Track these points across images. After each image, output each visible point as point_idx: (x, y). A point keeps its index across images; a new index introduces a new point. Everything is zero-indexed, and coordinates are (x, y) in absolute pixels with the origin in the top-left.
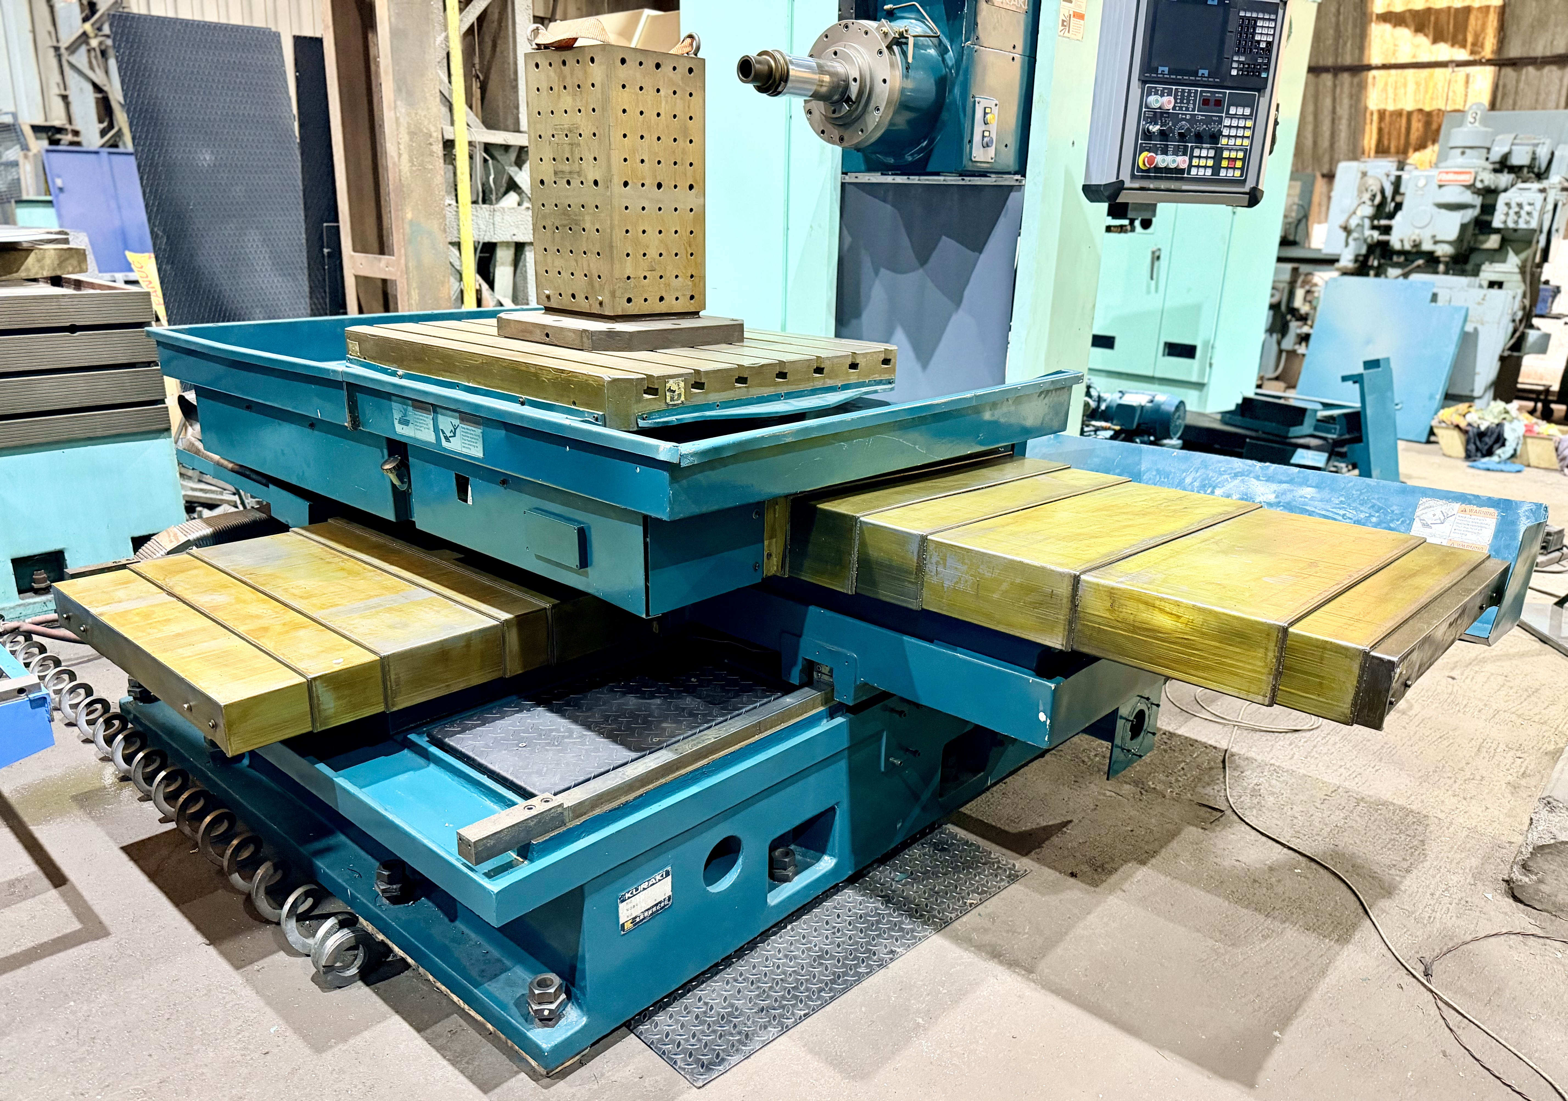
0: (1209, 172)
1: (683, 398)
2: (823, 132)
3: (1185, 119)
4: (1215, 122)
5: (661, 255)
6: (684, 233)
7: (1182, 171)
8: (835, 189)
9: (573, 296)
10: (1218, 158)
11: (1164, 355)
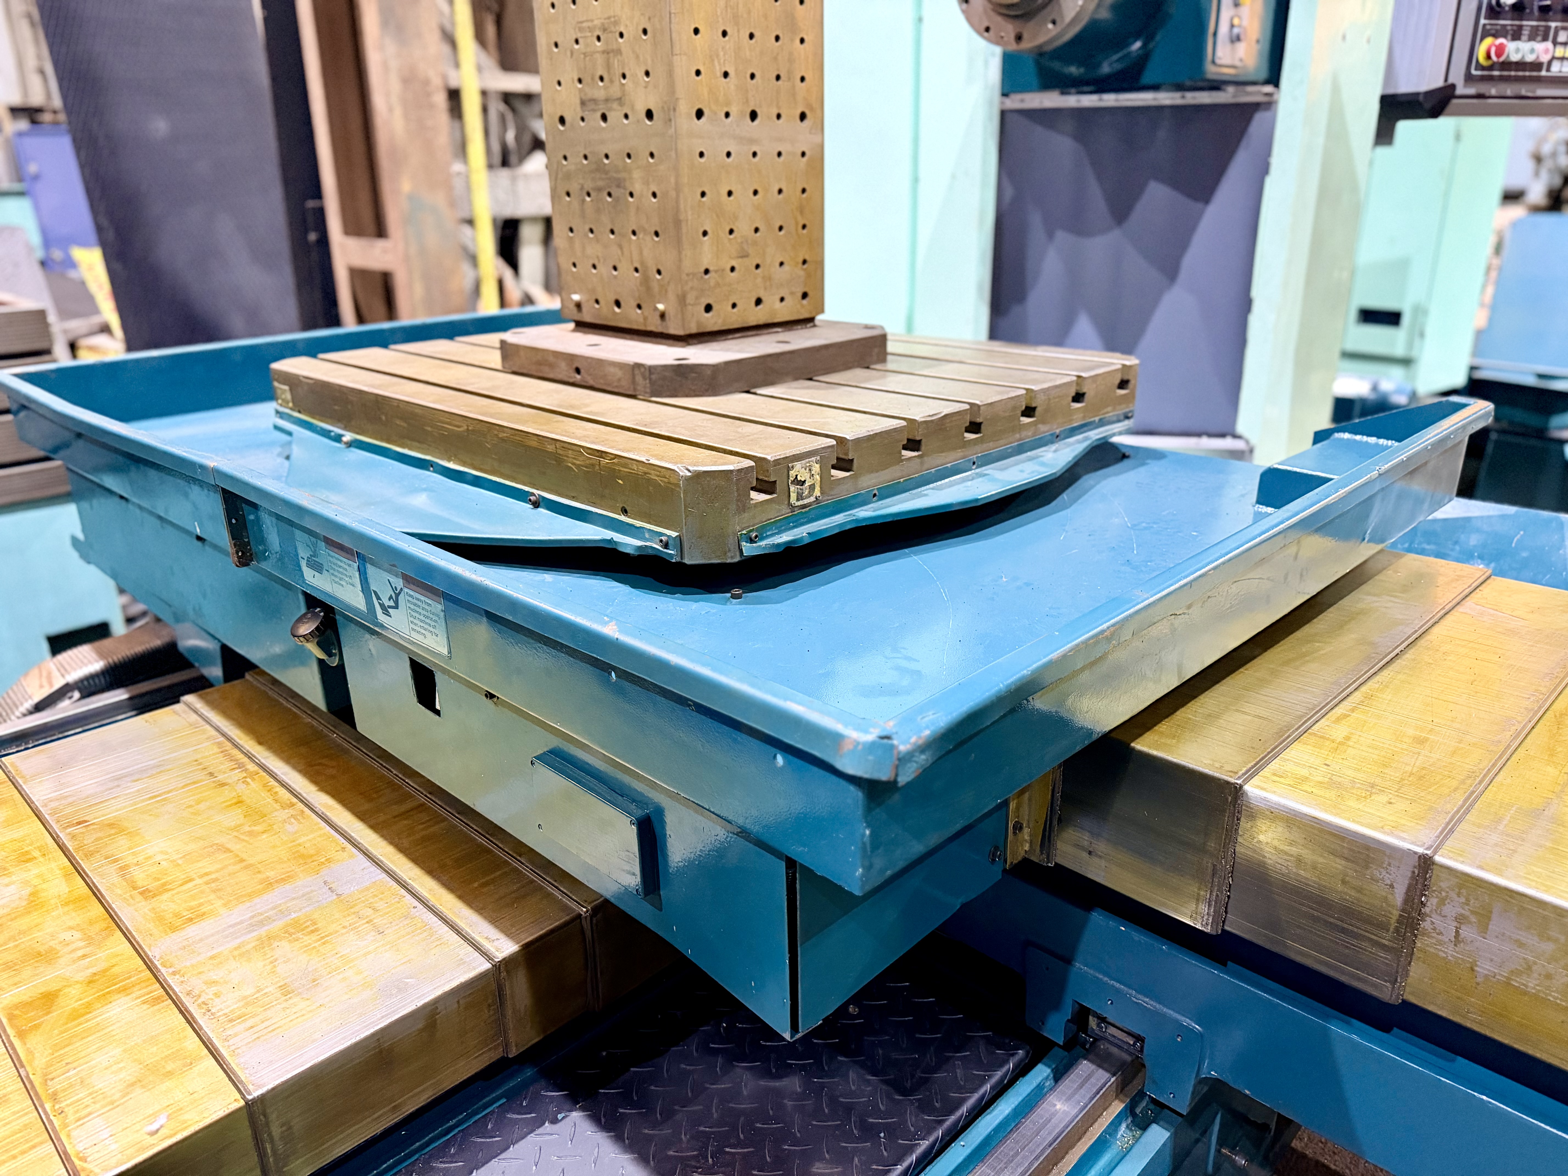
1: (817, 492)
2: (987, 29)
5: (757, 230)
6: (792, 192)
7: (1540, 67)
8: (991, 120)
9: (618, 304)
11: (1357, 324)
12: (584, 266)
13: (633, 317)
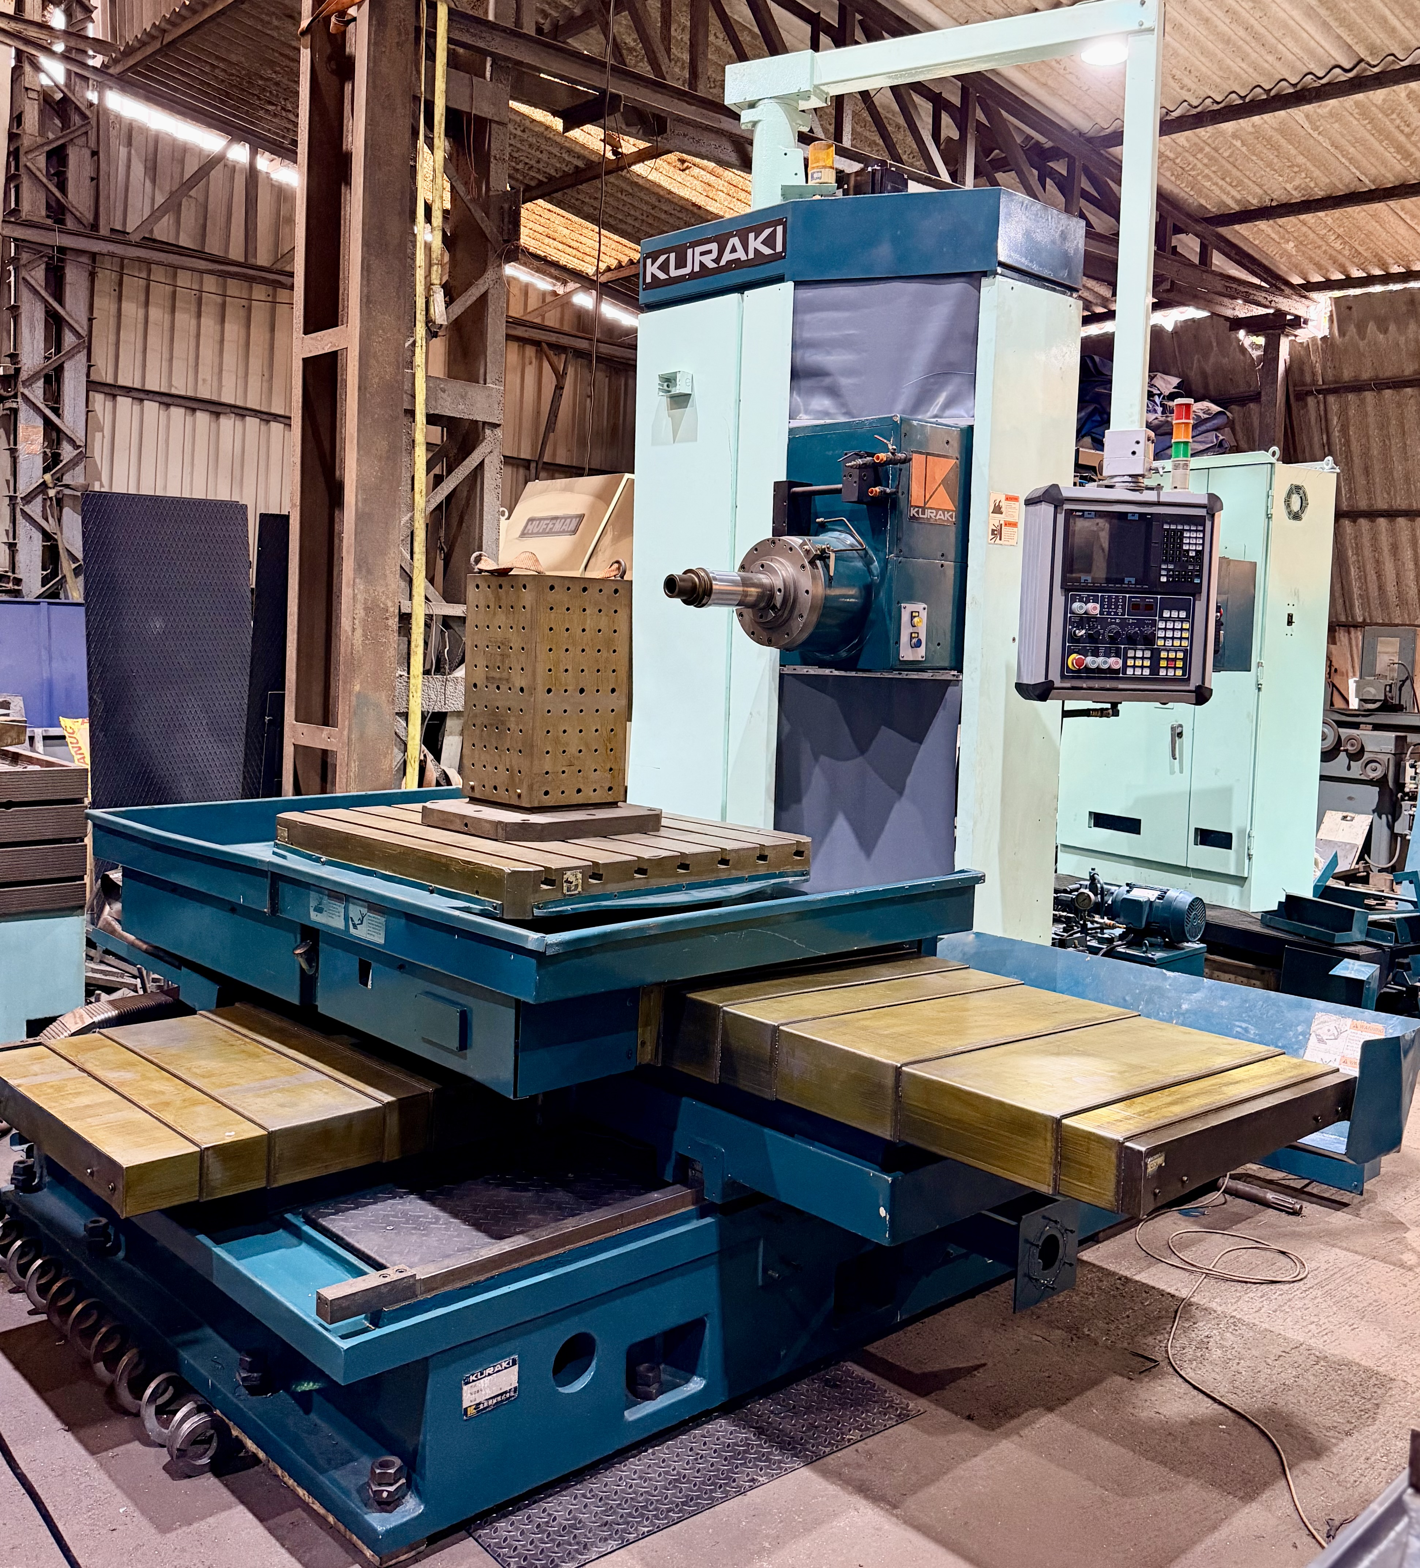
0: (1147, 672)
1: (580, 889)
2: (753, 633)
3: (1115, 623)
4: (1148, 624)
5: (580, 751)
6: (604, 732)
7: (1117, 671)
8: (773, 679)
9: (495, 788)
10: (1155, 659)
11: (1196, 844)
12: (479, 766)
13: (502, 796)
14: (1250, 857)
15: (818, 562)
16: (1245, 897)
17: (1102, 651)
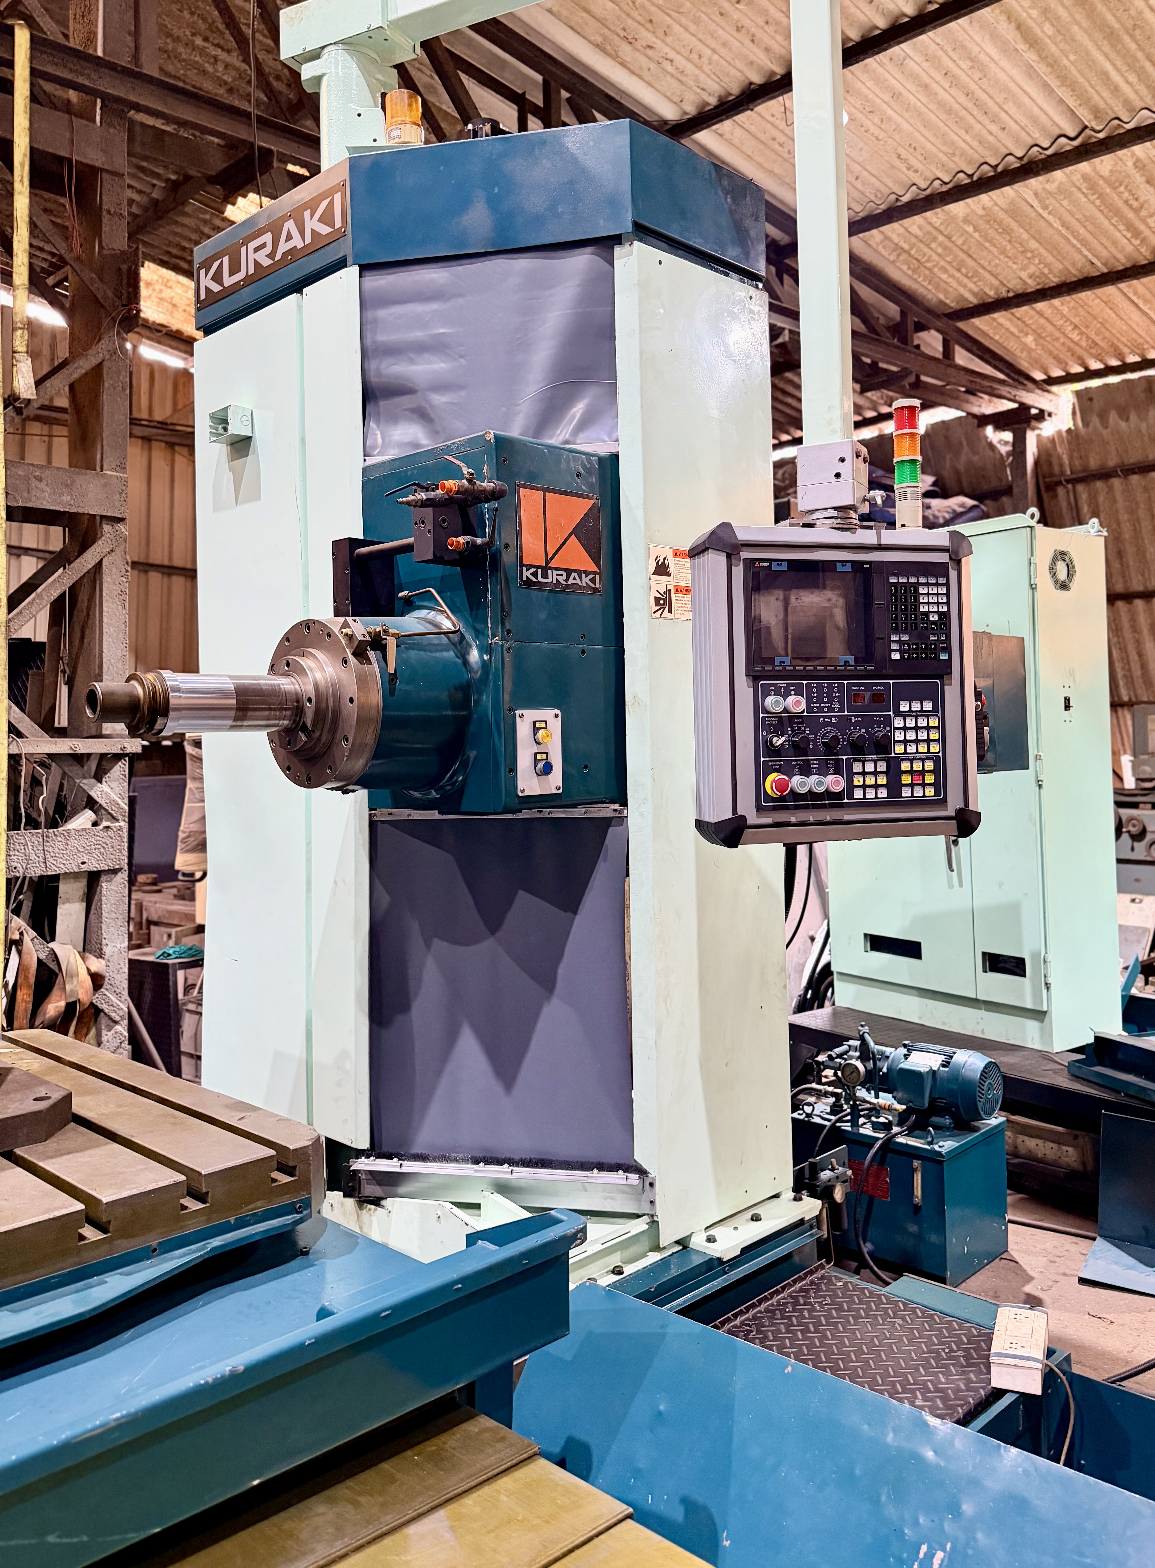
0: (883, 793)
2: (289, 768)
3: (830, 724)
4: (879, 724)
7: (839, 795)
10: (894, 772)
11: (985, 971)
14: (1048, 986)
15: (372, 654)
16: (1047, 1035)
17: (814, 765)
